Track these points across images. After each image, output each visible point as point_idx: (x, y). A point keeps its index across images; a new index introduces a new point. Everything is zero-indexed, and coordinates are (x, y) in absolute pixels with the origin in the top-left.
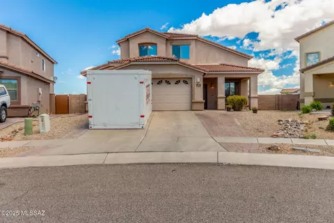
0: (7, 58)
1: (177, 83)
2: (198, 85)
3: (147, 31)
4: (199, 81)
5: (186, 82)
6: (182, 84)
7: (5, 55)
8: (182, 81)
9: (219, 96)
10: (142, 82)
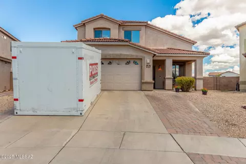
1: (128, 63)
2: (148, 66)
3: (102, 17)
4: (148, 61)
5: (136, 63)
6: (132, 64)
8: (132, 61)
9: (167, 77)
10: (80, 58)
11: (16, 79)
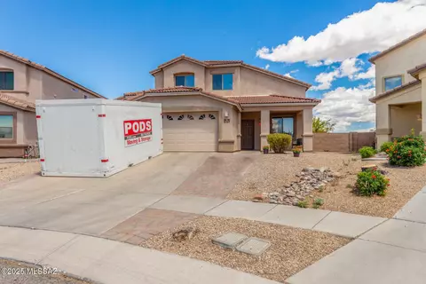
0: (27, 94)
1: (202, 117)
2: (227, 120)
4: (226, 115)
5: (212, 117)
6: (207, 119)
7: (25, 90)
8: (207, 116)
10: (100, 116)
11: (41, 139)
